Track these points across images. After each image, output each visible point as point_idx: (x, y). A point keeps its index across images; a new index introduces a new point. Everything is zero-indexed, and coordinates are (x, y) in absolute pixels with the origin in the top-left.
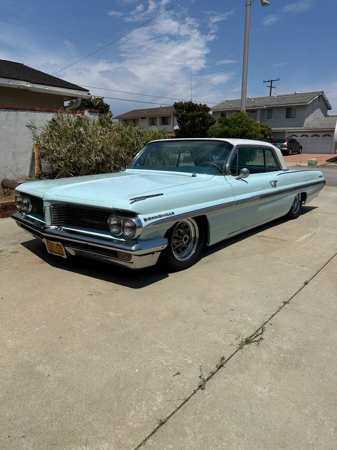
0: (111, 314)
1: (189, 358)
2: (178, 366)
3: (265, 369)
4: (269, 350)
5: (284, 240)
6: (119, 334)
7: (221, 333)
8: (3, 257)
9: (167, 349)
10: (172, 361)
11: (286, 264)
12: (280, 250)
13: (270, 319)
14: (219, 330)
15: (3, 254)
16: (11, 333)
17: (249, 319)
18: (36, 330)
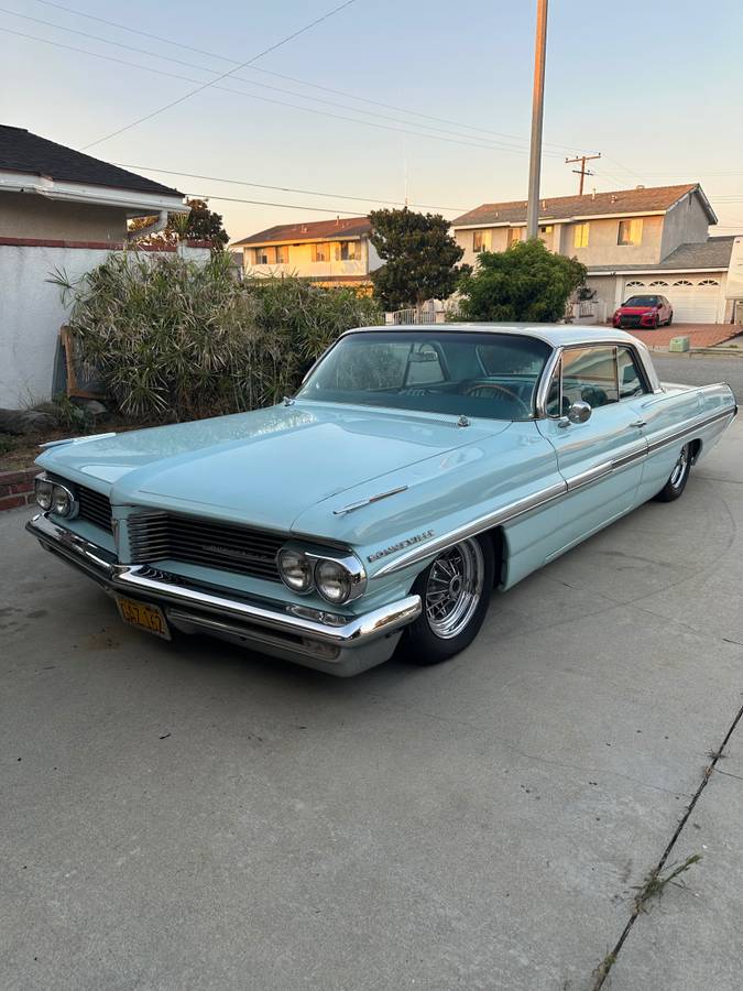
0: (300, 806)
1: (520, 947)
2: (497, 976)
3: (717, 978)
4: (710, 914)
5: (668, 565)
6: (330, 872)
7: (581, 859)
8: (11, 629)
9: (459, 919)
10: (479, 958)
11: (687, 636)
12: (666, 593)
13: (690, 809)
14: (574, 851)
15: (8, 620)
16: (56, 874)
17: (641, 810)
18: (119, 863)
